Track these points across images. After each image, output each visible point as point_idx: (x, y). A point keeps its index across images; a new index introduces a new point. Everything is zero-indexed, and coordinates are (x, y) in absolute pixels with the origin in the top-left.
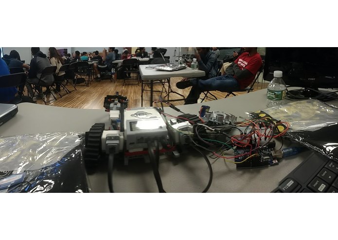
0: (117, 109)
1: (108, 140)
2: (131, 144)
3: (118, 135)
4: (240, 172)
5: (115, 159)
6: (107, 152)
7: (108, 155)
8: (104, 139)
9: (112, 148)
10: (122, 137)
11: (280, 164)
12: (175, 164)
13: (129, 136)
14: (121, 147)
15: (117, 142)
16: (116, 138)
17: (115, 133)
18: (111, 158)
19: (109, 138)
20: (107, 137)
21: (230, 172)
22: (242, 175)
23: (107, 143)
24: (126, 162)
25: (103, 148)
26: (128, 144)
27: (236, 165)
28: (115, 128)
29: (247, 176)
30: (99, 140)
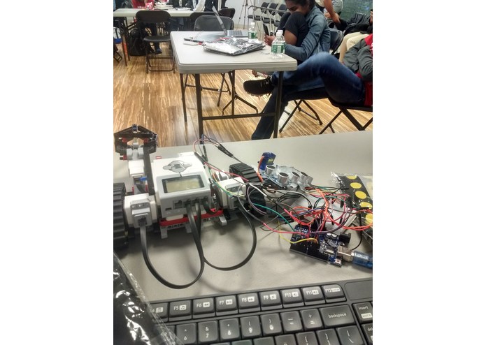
0: (139, 157)
1: (135, 209)
2: (167, 209)
3: (147, 201)
4: (292, 255)
5: (148, 234)
6: (137, 226)
7: (139, 229)
8: (127, 209)
9: (143, 220)
10: (153, 202)
11: (342, 267)
12: (222, 234)
13: (163, 200)
14: (155, 217)
15: (148, 210)
16: (145, 205)
17: (142, 198)
18: (143, 233)
19: (136, 207)
20: (131, 206)
21: (281, 251)
22: (293, 259)
23: (133, 213)
24: (164, 234)
25: (130, 221)
26: (163, 210)
27: (290, 245)
28: (142, 190)
29: (298, 262)
30: (121, 210)
